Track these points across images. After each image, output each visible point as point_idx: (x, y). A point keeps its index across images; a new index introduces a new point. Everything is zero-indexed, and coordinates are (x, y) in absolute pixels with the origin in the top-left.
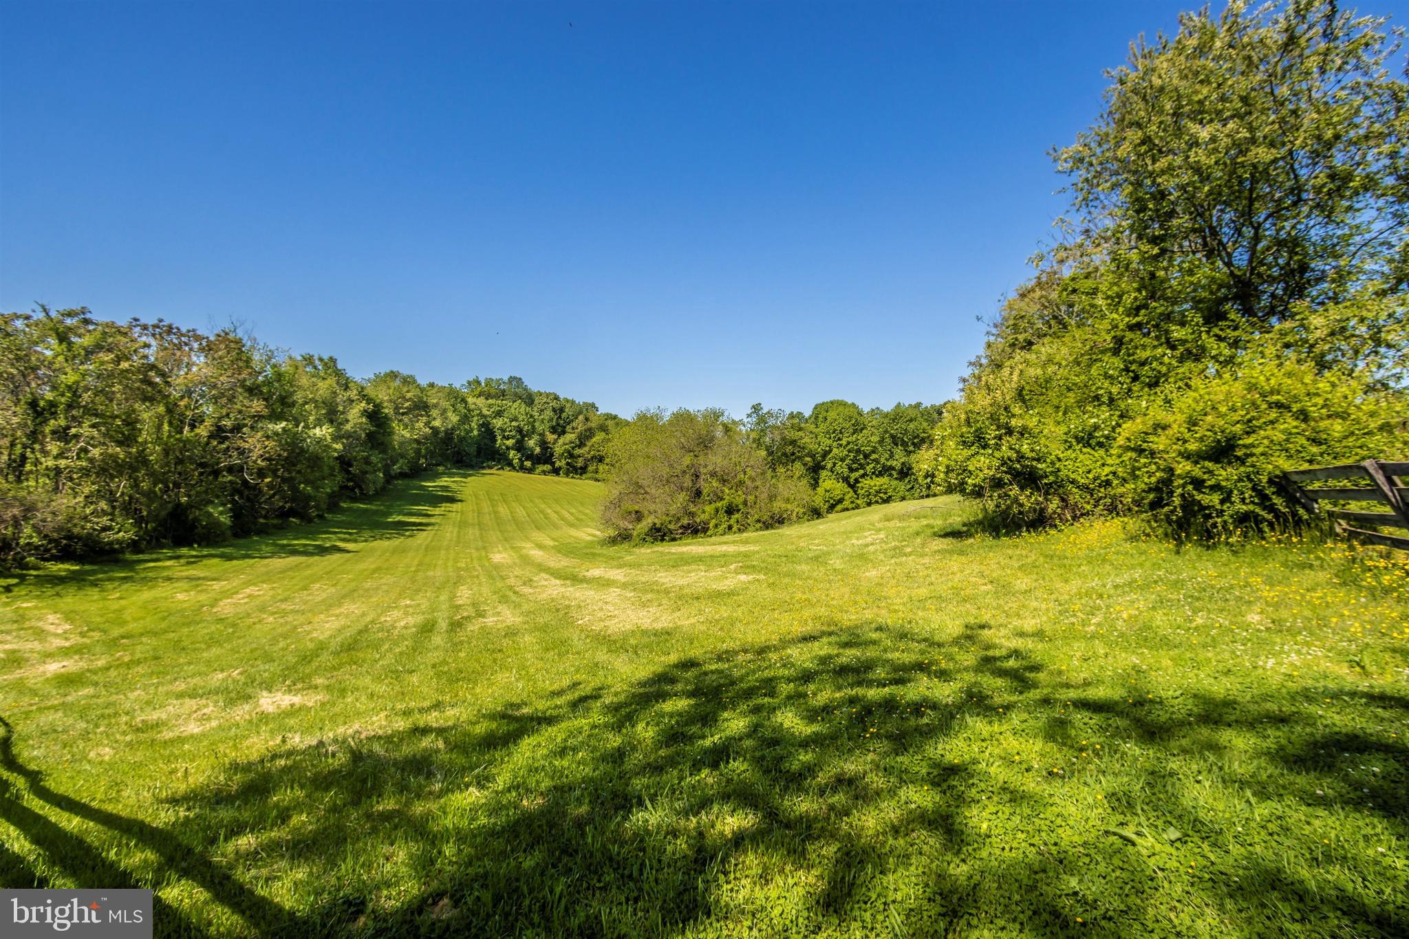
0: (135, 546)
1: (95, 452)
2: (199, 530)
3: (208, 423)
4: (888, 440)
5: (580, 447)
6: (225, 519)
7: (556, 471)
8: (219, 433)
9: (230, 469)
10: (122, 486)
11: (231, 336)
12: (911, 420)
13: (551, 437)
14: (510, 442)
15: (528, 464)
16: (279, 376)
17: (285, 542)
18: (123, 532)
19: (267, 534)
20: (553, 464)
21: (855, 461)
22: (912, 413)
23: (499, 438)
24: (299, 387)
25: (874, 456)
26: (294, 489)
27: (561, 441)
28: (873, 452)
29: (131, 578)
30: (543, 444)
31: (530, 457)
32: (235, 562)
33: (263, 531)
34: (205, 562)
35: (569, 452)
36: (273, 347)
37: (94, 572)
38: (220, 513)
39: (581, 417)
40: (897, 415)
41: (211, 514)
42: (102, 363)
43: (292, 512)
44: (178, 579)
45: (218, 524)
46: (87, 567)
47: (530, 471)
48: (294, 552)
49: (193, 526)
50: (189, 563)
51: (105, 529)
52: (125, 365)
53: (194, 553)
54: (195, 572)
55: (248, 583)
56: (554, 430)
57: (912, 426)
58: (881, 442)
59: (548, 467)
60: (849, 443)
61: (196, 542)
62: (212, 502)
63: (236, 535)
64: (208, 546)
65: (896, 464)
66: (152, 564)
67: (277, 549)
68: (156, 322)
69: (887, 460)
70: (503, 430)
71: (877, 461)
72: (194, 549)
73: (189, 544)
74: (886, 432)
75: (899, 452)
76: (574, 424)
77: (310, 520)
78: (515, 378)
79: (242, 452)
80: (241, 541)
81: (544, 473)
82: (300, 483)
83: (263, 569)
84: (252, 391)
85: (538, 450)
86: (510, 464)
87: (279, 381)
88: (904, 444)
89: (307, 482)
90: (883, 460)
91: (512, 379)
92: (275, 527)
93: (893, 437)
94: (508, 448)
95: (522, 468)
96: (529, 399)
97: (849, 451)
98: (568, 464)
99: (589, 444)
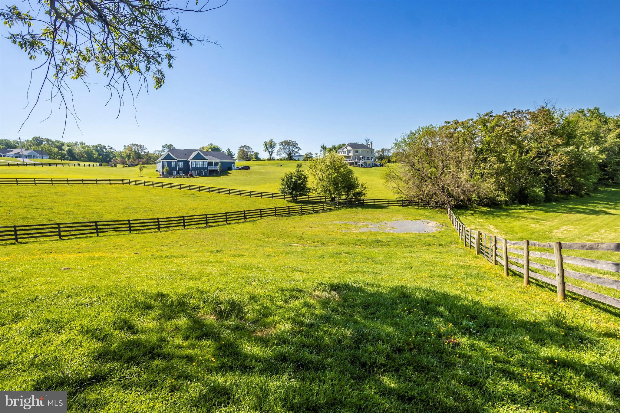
0: (506, 203)
1: (495, 166)
2: (530, 198)
3: (534, 151)
6: (542, 194)
8: (539, 155)
9: (543, 171)
10: (502, 179)
11: (545, 109)
16: (569, 123)
17: (571, 206)
18: (503, 198)
19: (560, 202)
24: (579, 127)
26: (573, 180)
29: (509, 215)
32: (549, 214)
33: (557, 200)
34: (536, 212)
36: (563, 110)
37: (495, 212)
38: (539, 191)
41: (535, 191)
42: (498, 131)
43: (572, 192)
44: (528, 218)
45: (538, 196)
46: (492, 210)
48: (578, 212)
49: (527, 196)
50: (529, 212)
51: (498, 196)
52: (506, 131)
53: (529, 208)
54: (533, 216)
55: (563, 224)
61: (528, 203)
62: (535, 186)
63: (545, 202)
64: (533, 205)
66: (514, 211)
67: (568, 209)
68: (512, 110)
72: (528, 206)
73: (525, 203)
77: (582, 196)
79: (549, 164)
80: (548, 204)
82: (578, 177)
83: (565, 218)
84: (554, 133)
87: (569, 126)
89: (581, 177)
92: (563, 198)
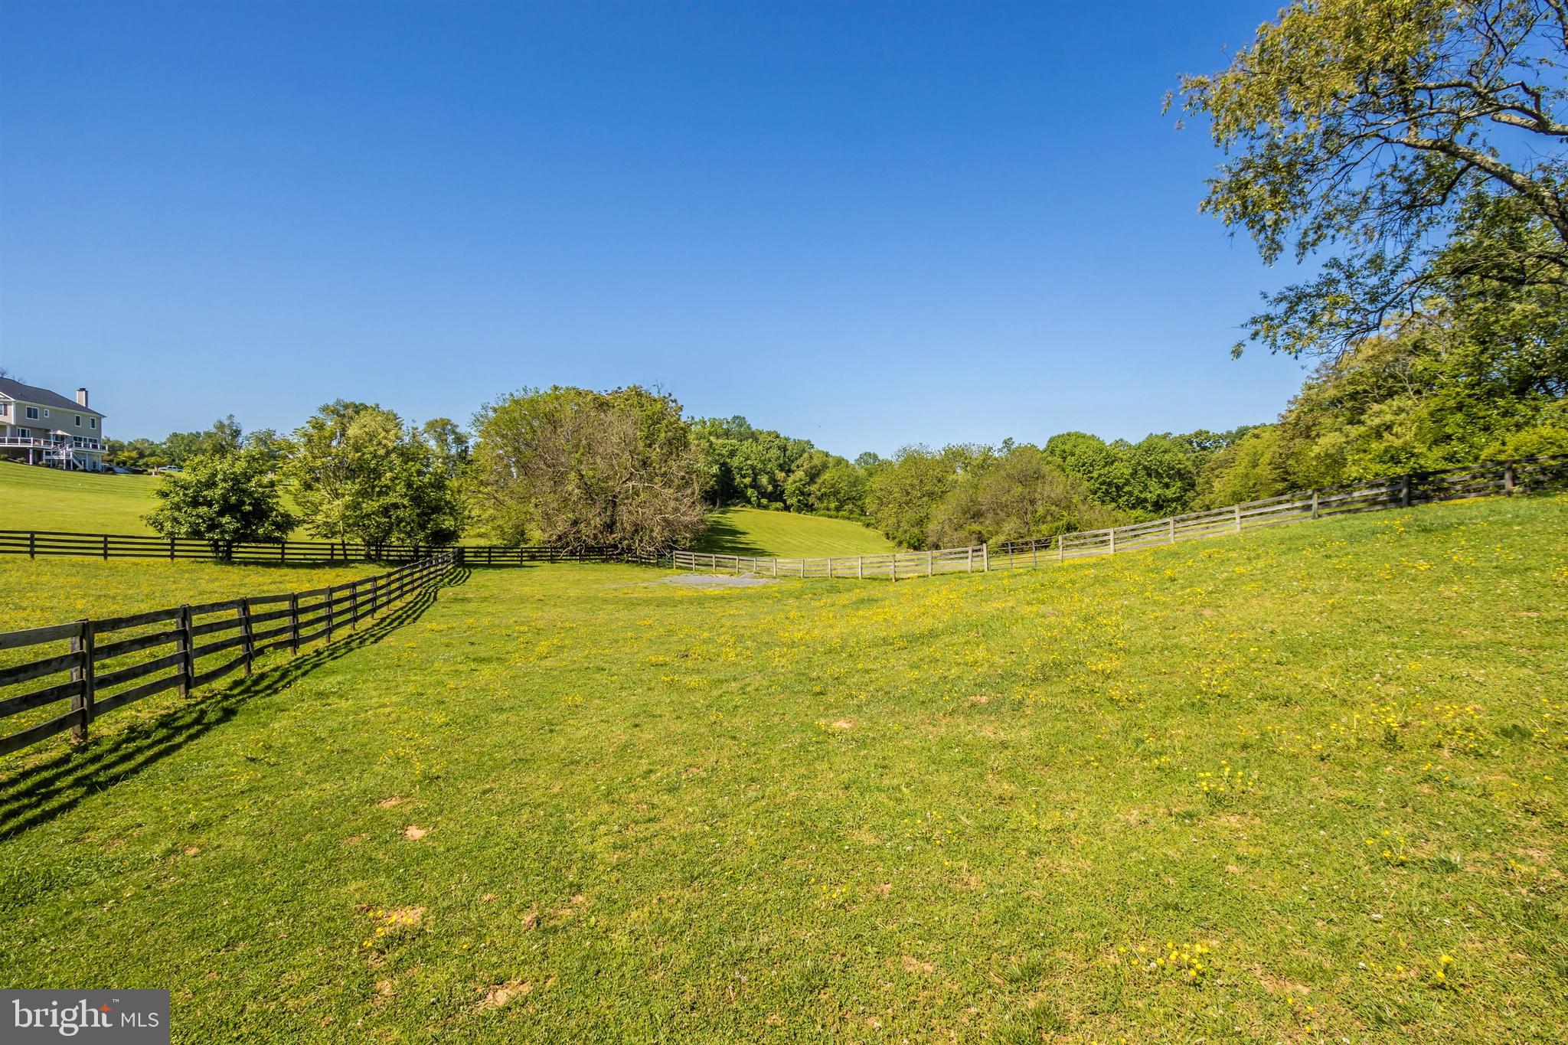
4: (1142, 473)
5: (809, 484)
7: (787, 508)
12: (1165, 452)
13: (780, 475)
14: (747, 481)
15: (764, 501)
20: (784, 502)
21: (1107, 493)
22: (1166, 444)
23: (738, 477)
25: (1127, 489)
27: (790, 480)
28: (1125, 484)
30: (773, 481)
31: (763, 494)
35: (799, 489)
39: (806, 455)
40: (1149, 447)
47: (766, 507)
56: (781, 467)
57: (1167, 457)
58: (1135, 473)
59: (780, 505)
60: (1100, 475)
65: (1151, 497)
69: (1141, 492)
70: (741, 469)
71: (1130, 494)
74: (1139, 463)
75: (1153, 484)
76: (799, 462)
78: (738, 417)
81: (777, 509)
85: (770, 488)
86: (749, 502)
88: (1159, 475)
90: (1136, 492)
91: (736, 418)
93: (1145, 468)
94: (746, 487)
95: (759, 506)
96: (754, 436)
97: (1101, 484)
98: (799, 501)
99: (819, 481)
